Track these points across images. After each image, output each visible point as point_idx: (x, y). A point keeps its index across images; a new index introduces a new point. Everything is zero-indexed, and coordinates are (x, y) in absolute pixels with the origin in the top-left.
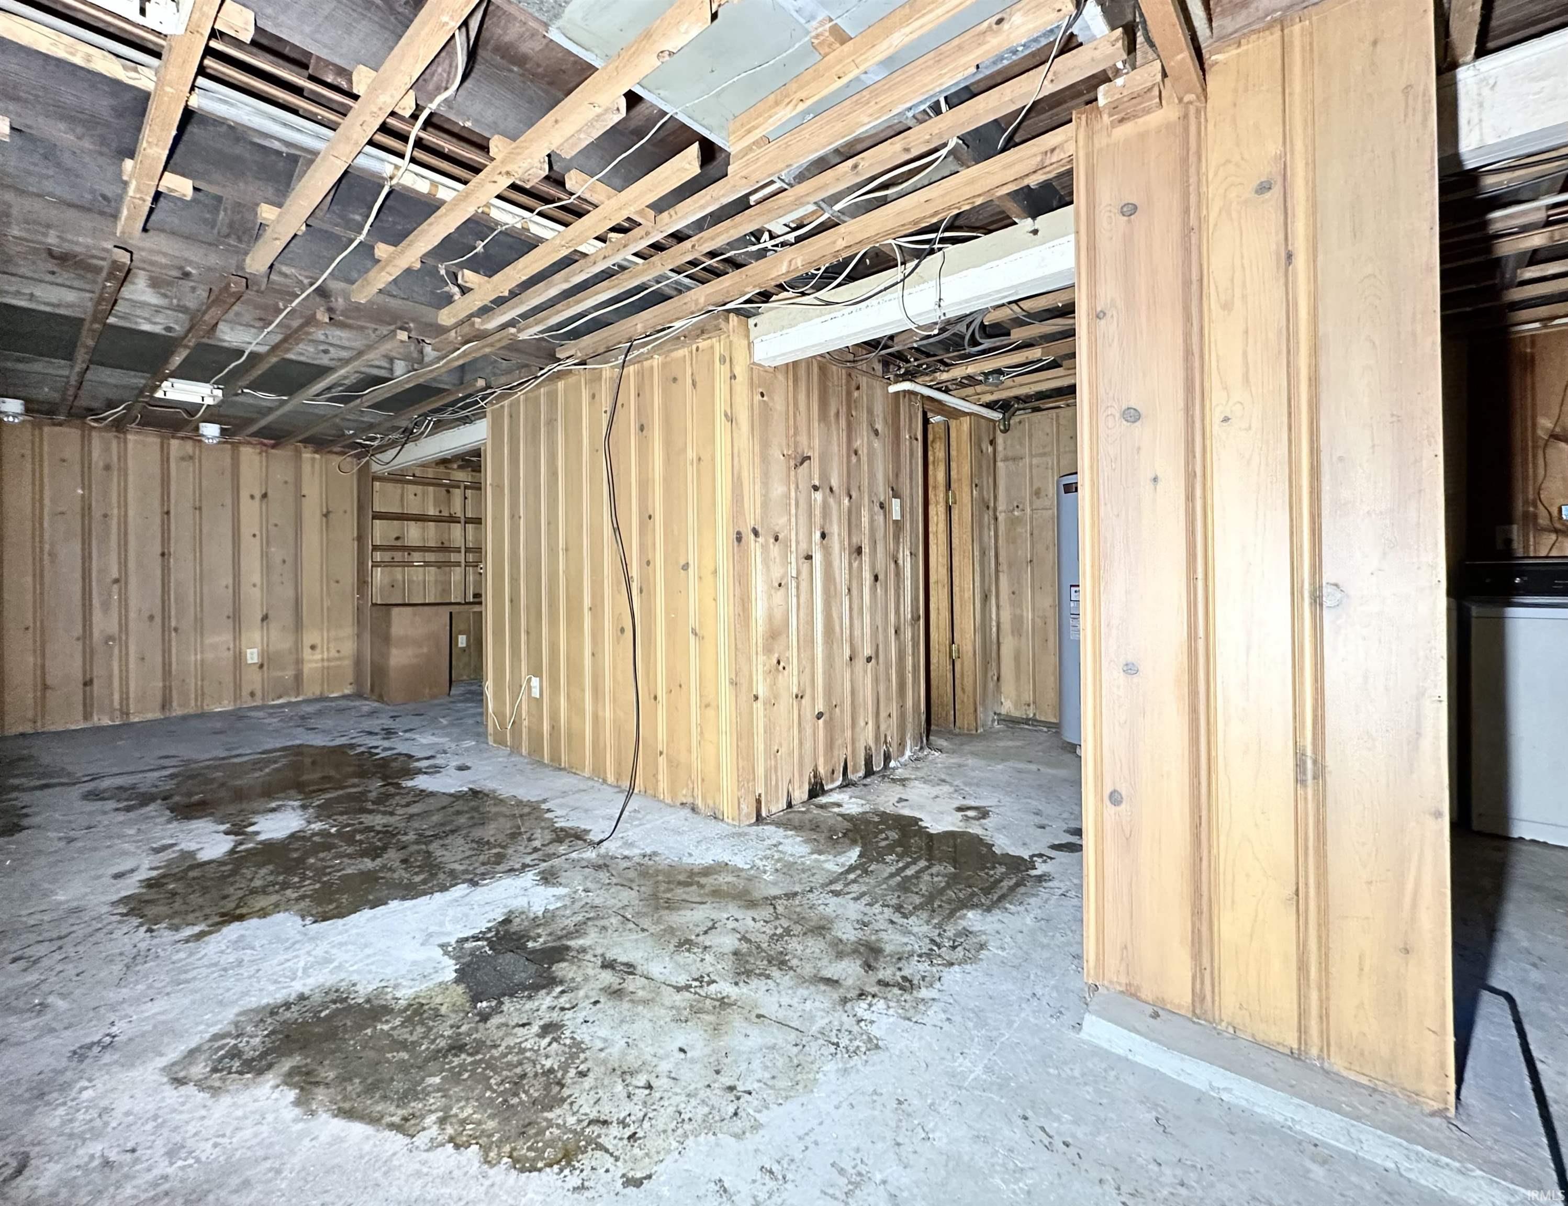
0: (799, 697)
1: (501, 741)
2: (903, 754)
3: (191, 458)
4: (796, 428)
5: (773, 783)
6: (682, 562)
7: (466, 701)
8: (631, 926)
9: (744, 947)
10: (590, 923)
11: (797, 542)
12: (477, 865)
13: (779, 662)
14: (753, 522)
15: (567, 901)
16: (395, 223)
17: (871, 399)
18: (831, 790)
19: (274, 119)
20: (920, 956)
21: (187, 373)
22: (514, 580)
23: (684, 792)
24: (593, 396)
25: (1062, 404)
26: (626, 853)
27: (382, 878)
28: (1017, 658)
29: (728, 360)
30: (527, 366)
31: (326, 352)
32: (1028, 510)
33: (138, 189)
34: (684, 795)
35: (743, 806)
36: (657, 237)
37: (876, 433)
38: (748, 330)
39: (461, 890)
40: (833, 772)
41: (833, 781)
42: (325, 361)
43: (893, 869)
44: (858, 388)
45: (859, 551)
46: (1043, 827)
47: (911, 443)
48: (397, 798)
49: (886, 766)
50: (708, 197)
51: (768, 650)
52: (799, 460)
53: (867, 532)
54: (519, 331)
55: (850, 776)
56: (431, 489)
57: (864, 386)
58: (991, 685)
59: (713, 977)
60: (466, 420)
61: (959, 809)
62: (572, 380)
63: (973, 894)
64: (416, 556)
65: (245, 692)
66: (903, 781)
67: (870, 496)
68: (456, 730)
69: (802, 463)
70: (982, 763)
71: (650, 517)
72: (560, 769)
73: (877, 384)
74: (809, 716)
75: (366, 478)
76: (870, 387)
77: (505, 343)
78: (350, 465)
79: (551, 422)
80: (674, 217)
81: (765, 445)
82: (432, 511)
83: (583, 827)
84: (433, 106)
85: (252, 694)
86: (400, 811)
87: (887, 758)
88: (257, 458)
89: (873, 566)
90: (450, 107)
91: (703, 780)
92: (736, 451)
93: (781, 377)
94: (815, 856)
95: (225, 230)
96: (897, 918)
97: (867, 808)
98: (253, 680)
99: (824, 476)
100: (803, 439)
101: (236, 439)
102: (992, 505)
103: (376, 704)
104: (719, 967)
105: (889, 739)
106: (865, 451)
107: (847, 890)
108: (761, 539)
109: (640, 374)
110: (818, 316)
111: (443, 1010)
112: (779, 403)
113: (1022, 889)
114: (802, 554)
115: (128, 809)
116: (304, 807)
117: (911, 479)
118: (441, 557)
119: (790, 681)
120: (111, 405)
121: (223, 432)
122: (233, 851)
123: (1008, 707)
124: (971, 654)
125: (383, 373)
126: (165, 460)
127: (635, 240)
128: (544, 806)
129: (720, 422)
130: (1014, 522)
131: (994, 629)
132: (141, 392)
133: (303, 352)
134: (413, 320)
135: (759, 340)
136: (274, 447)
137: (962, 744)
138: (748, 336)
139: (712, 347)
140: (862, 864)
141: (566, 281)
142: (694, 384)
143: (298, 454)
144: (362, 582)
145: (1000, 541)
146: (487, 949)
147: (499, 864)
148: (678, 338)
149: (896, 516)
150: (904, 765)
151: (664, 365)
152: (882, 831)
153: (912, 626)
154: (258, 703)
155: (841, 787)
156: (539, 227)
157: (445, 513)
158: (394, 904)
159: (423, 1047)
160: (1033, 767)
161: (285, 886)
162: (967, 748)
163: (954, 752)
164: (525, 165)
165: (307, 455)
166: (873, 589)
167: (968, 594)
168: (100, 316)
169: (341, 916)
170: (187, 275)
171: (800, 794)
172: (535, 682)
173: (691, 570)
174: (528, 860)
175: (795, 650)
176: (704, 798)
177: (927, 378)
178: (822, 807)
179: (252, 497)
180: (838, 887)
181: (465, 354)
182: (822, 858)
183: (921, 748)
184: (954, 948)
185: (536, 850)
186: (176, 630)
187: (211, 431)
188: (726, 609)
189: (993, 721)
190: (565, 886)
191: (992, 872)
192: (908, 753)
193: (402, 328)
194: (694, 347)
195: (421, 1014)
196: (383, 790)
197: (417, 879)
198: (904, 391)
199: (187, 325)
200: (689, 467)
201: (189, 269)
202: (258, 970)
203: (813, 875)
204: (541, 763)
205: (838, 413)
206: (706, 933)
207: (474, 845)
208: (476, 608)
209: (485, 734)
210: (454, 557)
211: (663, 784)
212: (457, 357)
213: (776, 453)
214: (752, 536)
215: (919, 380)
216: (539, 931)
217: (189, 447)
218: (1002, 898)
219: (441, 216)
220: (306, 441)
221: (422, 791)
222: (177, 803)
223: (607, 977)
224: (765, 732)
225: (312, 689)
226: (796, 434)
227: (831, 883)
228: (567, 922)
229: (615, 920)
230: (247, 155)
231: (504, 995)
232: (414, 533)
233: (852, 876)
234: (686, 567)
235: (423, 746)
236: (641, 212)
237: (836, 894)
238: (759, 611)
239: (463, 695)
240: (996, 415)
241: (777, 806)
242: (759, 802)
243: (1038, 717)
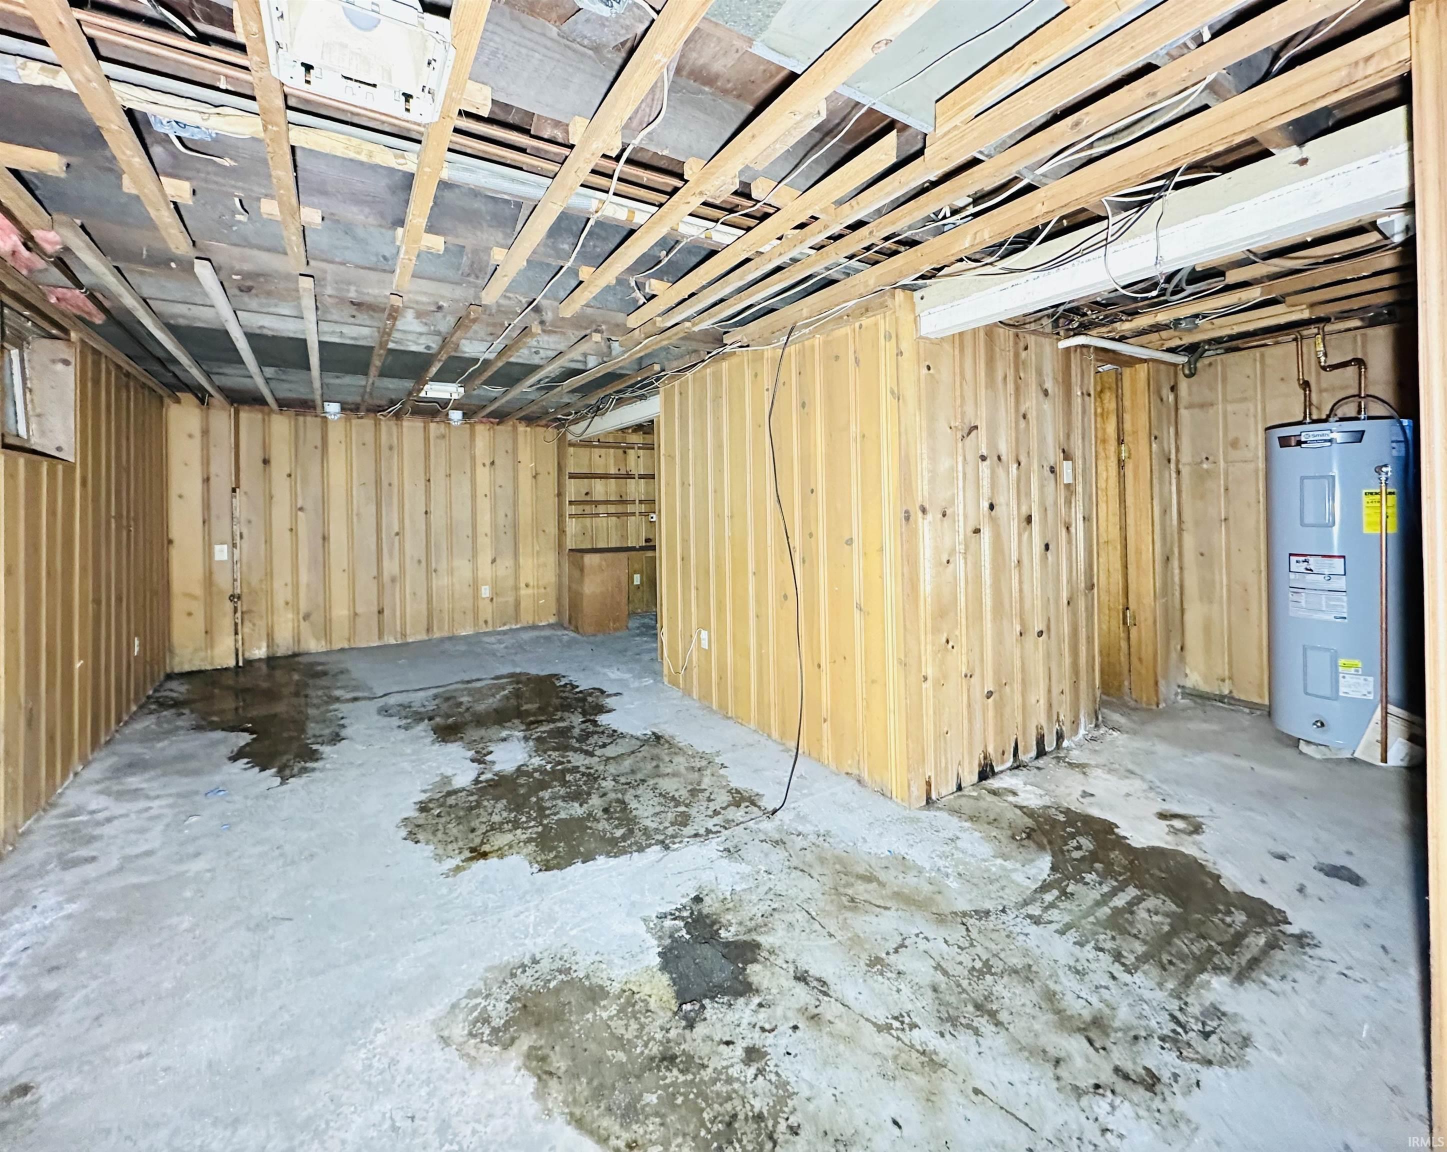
0: (969, 676)
1: (674, 683)
2: (1076, 732)
3: (444, 437)
4: (962, 397)
5: (943, 765)
6: (847, 537)
7: (641, 634)
8: (817, 926)
9: (940, 977)
10: (776, 915)
11: (965, 516)
12: (667, 824)
13: (948, 642)
14: (920, 499)
15: (752, 883)
16: (595, 246)
17: (1040, 356)
18: (1002, 772)
19: (503, 177)
20: (1163, 1039)
21: (439, 378)
22: (685, 541)
23: (850, 762)
24: (756, 375)
25: (1269, 342)
26: (800, 828)
27: (591, 828)
28: (1207, 629)
29: (893, 336)
30: (695, 351)
31: (537, 353)
32: (1222, 464)
33: (407, 252)
34: (849, 765)
35: (914, 789)
36: (836, 229)
37: (1046, 393)
38: (913, 304)
39: (655, 851)
40: (1003, 753)
41: (1003, 762)
42: (536, 360)
43: (1095, 895)
44: (1026, 348)
45: (1029, 519)
46: (1283, 858)
47: (1083, 400)
48: (596, 737)
49: (1059, 746)
50: (896, 184)
51: (936, 630)
52: (967, 431)
53: (1036, 499)
54: (694, 325)
55: (1021, 756)
56: (612, 450)
57: (1032, 346)
58: (1174, 656)
59: (916, 1020)
60: (642, 397)
61: (1163, 816)
62: (734, 360)
63: (1211, 952)
64: (601, 509)
65: (481, 623)
66: (1081, 767)
67: (1039, 461)
68: (637, 667)
69: (969, 433)
70: (1176, 751)
71: (812, 491)
72: (729, 718)
73: (1046, 342)
74: (978, 695)
75: (562, 444)
76: (1040, 346)
77: (682, 335)
78: (551, 433)
79: (717, 398)
80: (856, 207)
81: (932, 419)
82: (613, 471)
83: (756, 790)
84: (636, 142)
85: (486, 622)
86: (598, 752)
87: (1060, 737)
88: (487, 433)
89: (1043, 533)
90: (651, 140)
91: (869, 754)
92: (903, 430)
93: (947, 347)
94: (999, 861)
95: (467, 270)
96: (1117, 969)
97: (1047, 801)
98: (487, 611)
99: (992, 442)
100: (969, 409)
101: (472, 421)
102: (1173, 457)
103: (572, 634)
104: (919, 1005)
105: (1062, 717)
106: (1034, 413)
107: (1046, 917)
108: (929, 517)
109: (802, 353)
110: (996, 284)
111: (653, 1005)
112: (945, 372)
113: (1278, 955)
114: (970, 528)
115: (406, 728)
116: (526, 739)
117: (1083, 438)
118: (620, 509)
119: (959, 661)
120: (393, 403)
121: (464, 414)
122: (477, 781)
123: (1195, 679)
124: (1150, 621)
125: (580, 366)
126: (427, 439)
127: (813, 235)
128: (718, 760)
129: (886, 402)
130: (1201, 477)
131: (1177, 594)
132: (410, 394)
133: (521, 356)
134: (603, 322)
135: (926, 312)
136: (498, 424)
137: (1143, 723)
138: (913, 310)
139: (876, 324)
140: (1058, 882)
141: (741, 279)
142: (857, 361)
143: (515, 428)
144: (562, 531)
145: (1184, 495)
146: (684, 932)
147: (685, 826)
148: (841, 317)
149: (1067, 478)
150: (1080, 746)
151: (827, 343)
152: (1073, 836)
153: (1086, 595)
154: (490, 629)
155: (1011, 769)
156: (722, 235)
157: (623, 472)
158: (601, 860)
159: (639, 1050)
160: (1244, 763)
161: (516, 825)
162: (1151, 728)
163: (1135, 733)
164: (717, 183)
165: (522, 428)
166: (1044, 559)
167: (1147, 556)
168: (383, 344)
169: (560, 867)
170: (440, 308)
171: (970, 776)
172: (704, 634)
173: (855, 545)
174: (710, 824)
175: (964, 628)
176: (870, 773)
177: (1104, 329)
178: (994, 793)
179: (484, 465)
180: (1035, 910)
181: (646, 347)
182: (1008, 865)
183: (1097, 726)
184: (1206, 1035)
185: (716, 813)
186: (435, 571)
187: (456, 416)
188: (892, 588)
189: (1177, 694)
190: (748, 863)
191: (1228, 920)
192: (1082, 732)
193: (597, 331)
194: (857, 325)
195: (633, 1005)
196: (583, 726)
197: (619, 833)
198: (1076, 346)
199: (440, 342)
200: (853, 444)
201: (441, 303)
202: (500, 920)
203: (1003, 888)
204: (709, 708)
205: (1005, 377)
206: (896, 951)
207: (662, 800)
208: (650, 554)
209: (661, 673)
210: (630, 508)
211: (827, 752)
212: (638, 351)
213: (942, 426)
214: (920, 514)
215: (1094, 332)
216: (729, 917)
217: (442, 428)
218: (1254, 963)
219: (637, 239)
220: (521, 419)
221: (615, 731)
222: (438, 724)
223: (802, 995)
224: (935, 713)
225: (527, 618)
226: (962, 406)
227: (1026, 903)
228: (754, 910)
229: (801, 916)
230: (483, 208)
231: (706, 997)
232: (599, 489)
233: (1049, 897)
234: (850, 542)
235: (612, 681)
236: (824, 210)
237: (1036, 921)
238: (926, 587)
239: (638, 628)
240: (1181, 359)
241: (944, 789)
242: (929, 784)
243: (1236, 695)
